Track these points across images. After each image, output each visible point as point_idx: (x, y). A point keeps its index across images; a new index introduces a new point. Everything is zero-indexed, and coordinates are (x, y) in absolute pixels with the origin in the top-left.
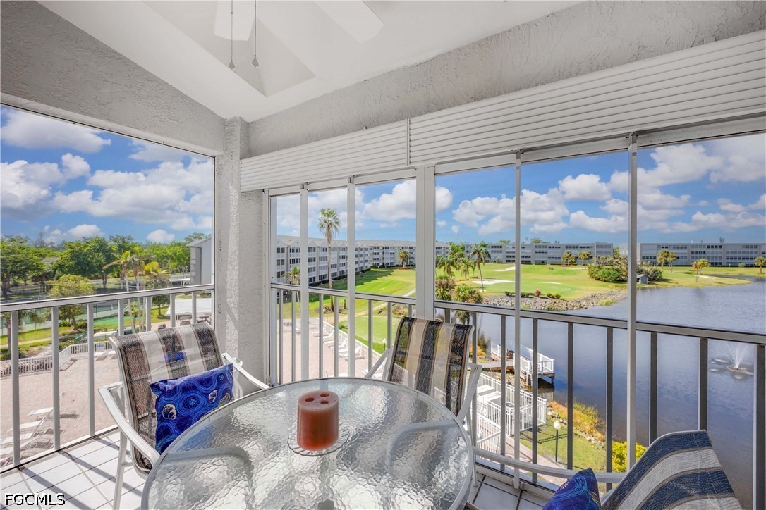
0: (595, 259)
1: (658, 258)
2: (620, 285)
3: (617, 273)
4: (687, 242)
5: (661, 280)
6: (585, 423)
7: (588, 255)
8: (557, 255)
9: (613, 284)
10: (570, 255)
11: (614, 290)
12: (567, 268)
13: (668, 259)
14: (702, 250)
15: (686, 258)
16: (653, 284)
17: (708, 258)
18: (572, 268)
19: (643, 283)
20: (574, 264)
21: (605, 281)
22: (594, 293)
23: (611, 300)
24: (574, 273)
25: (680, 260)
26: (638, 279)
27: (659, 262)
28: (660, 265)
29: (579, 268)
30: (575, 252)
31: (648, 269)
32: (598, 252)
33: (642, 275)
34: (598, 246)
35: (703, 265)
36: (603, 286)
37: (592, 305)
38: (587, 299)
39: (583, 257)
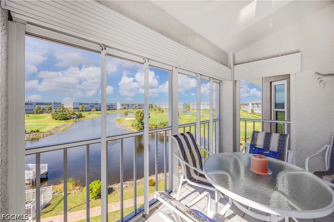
0: (53, 110)
1: (80, 108)
2: (67, 121)
3: (65, 116)
4: (88, 102)
5: (82, 117)
6: (70, 186)
7: (50, 108)
8: (31, 108)
9: (64, 121)
10: (40, 108)
11: (65, 123)
12: (38, 115)
13: (83, 109)
14: (93, 105)
15: (88, 108)
16: (79, 119)
17: (96, 108)
18: (41, 115)
19: (76, 119)
20: (41, 113)
21: (60, 120)
22: (57, 126)
23: (65, 128)
24: (43, 117)
25: (87, 109)
26: (74, 117)
27: (80, 110)
28: (80, 111)
29: (45, 114)
30: (42, 107)
31: (77, 113)
32: (54, 106)
33: (76, 116)
34: (54, 104)
35: (94, 110)
36: (59, 122)
37: (57, 132)
38: (54, 129)
39: (47, 109)
